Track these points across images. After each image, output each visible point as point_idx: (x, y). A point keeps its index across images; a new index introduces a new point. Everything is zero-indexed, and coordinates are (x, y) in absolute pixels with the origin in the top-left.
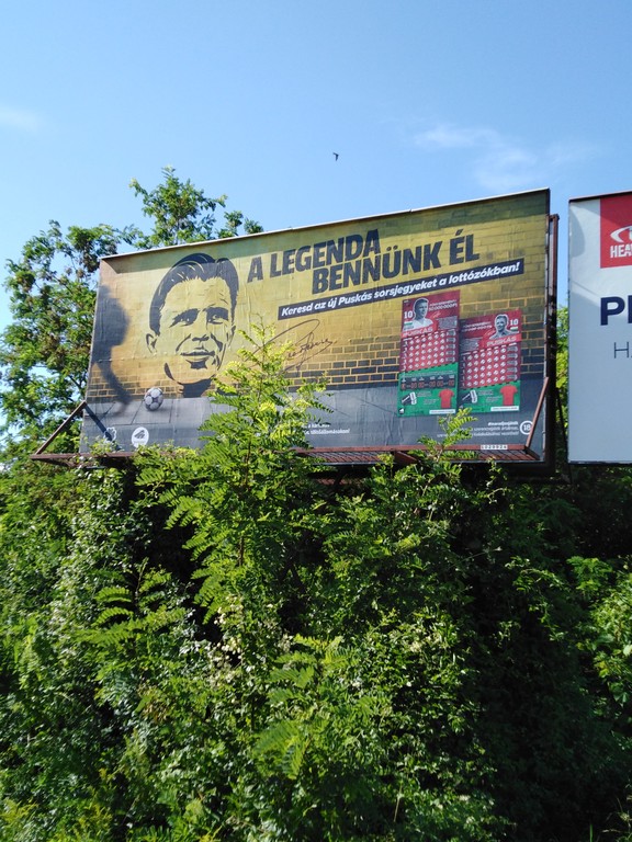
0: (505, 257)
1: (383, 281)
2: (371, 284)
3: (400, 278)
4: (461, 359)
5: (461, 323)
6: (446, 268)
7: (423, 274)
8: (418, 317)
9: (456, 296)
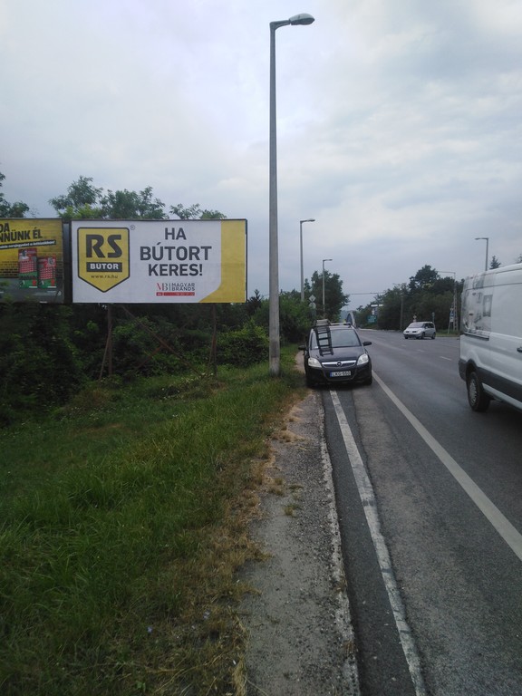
0: (50, 238)
1: (11, 242)
2: (7, 242)
3: (17, 241)
4: (38, 270)
5: (38, 259)
6: (32, 240)
7: (24, 241)
8: (24, 255)
9: (36, 249)
